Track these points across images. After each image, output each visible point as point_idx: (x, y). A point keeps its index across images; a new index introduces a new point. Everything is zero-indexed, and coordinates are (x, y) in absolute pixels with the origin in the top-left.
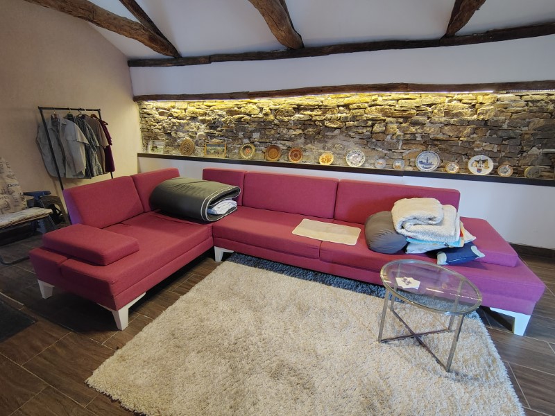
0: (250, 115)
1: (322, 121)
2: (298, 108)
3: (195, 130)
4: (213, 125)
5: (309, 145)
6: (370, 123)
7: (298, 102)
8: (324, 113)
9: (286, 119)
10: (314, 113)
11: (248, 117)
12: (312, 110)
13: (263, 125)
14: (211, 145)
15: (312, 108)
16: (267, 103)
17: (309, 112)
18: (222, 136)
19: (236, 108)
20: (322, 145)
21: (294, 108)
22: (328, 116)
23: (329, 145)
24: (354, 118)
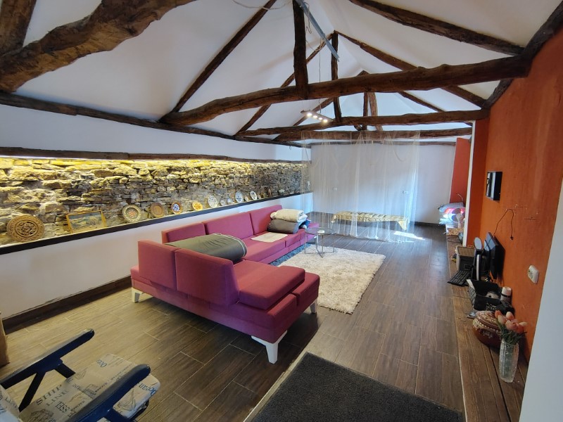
1: (188, 179)
2: (170, 170)
4: (73, 190)
5: (182, 198)
6: (213, 178)
7: (170, 165)
8: (187, 173)
9: (163, 178)
10: (181, 173)
11: (125, 178)
12: (180, 171)
14: (77, 216)
15: (179, 169)
16: (145, 165)
17: (177, 173)
18: (91, 202)
19: (107, 169)
20: (190, 197)
21: (168, 170)
22: (190, 175)
23: (194, 196)
24: (205, 176)
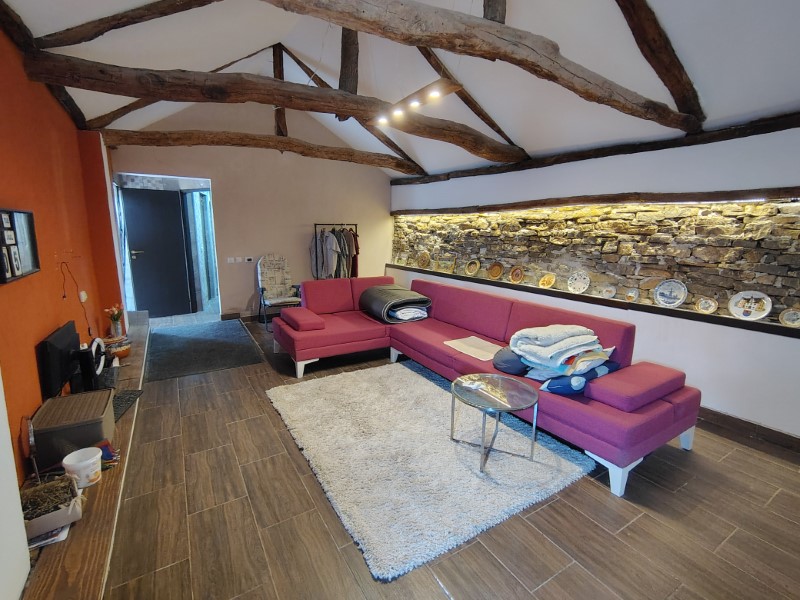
0: (479, 230)
1: (547, 237)
2: (525, 223)
3: (433, 243)
4: (447, 239)
5: (532, 264)
6: (599, 240)
7: (524, 216)
8: (551, 228)
9: (511, 234)
10: (539, 228)
11: (477, 232)
12: (538, 225)
13: (490, 239)
14: (443, 260)
15: (538, 223)
16: (495, 217)
17: (534, 227)
18: (453, 250)
19: (468, 223)
20: (546, 265)
21: (520, 223)
22: (554, 231)
23: (553, 265)
24: (581, 235)
